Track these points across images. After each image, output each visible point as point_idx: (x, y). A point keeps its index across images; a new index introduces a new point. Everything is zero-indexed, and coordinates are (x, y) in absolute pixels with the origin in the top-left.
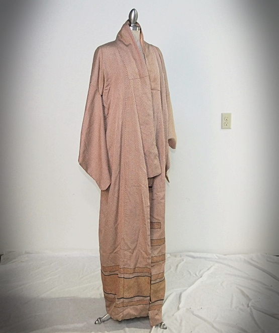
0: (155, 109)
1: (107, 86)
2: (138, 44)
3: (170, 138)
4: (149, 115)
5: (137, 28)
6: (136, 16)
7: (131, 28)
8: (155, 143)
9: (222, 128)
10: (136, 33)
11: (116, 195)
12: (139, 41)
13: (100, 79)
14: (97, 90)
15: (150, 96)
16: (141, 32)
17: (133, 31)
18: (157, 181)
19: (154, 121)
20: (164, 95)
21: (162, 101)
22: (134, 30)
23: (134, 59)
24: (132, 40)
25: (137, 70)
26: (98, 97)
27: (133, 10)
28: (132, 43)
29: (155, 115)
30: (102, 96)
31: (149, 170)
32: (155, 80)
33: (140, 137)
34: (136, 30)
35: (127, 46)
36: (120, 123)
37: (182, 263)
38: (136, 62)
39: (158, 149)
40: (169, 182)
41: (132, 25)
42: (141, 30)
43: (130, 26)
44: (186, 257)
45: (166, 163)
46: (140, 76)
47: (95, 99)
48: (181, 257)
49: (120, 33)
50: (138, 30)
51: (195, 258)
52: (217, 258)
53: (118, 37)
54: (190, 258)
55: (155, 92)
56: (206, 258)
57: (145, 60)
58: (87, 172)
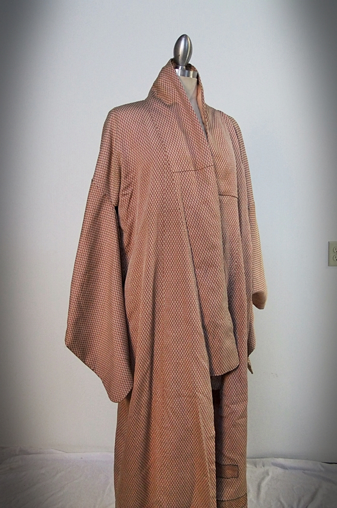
0: (228, 234)
1: (126, 188)
2: (193, 104)
3: (256, 291)
4: (214, 247)
5: (192, 72)
6: (188, 51)
7: (178, 71)
8: (226, 305)
9: (329, 266)
10: (189, 84)
11: (144, 412)
12: (194, 101)
13: (112, 174)
14: (106, 196)
15: (216, 207)
16: (198, 83)
17: (182, 78)
19: (225, 258)
20: (245, 207)
21: (240, 218)
22: (183, 75)
23: (184, 132)
24: (180, 94)
25: (188, 153)
26: (108, 214)
27: (180, 39)
28: (178, 101)
29: (227, 246)
30: (116, 208)
31: (214, 361)
32: (227, 175)
33: (195, 294)
34: (188, 76)
35: (169, 106)
36: (152, 263)
38: (187, 138)
39: (231, 315)
40: (252, 373)
41: (180, 67)
42: (198, 77)
43: (177, 68)
44: (273, 467)
45: (248, 340)
46: (195, 166)
47: (103, 213)
48: (264, 466)
49: (156, 85)
50: (193, 77)
51: (287, 469)
52: (322, 469)
53: (151, 92)
54: (278, 468)
55: (225, 199)
56: (304, 470)
57: (207, 134)
58: (84, 362)
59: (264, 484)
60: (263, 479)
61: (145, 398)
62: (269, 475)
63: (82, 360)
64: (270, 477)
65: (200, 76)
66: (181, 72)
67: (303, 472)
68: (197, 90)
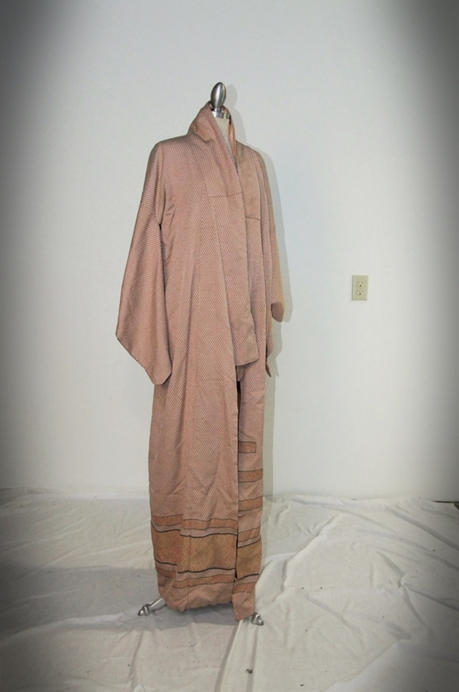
0: (251, 250)
1: (169, 209)
2: (226, 142)
3: (274, 301)
4: (240, 259)
5: (225, 114)
6: (223, 96)
7: (215, 113)
8: (248, 308)
9: (352, 299)
10: (222, 124)
11: (180, 394)
13: (157, 198)
14: (152, 214)
15: (243, 227)
16: (230, 122)
17: (218, 119)
18: (251, 371)
20: (266, 229)
21: (262, 237)
22: (218, 116)
23: (218, 164)
24: (216, 133)
25: (221, 182)
26: (154, 227)
27: (216, 87)
28: (214, 138)
30: (160, 225)
31: (239, 352)
32: (252, 201)
34: (223, 117)
35: (207, 142)
37: (286, 511)
38: (221, 170)
39: (253, 317)
40: (270, 376)
41: (216, 110)
42: (230, 118)
43: (213, 110)
45: (267, 338)
46: (227, 193)
47: (149, 229)
49: (195, 122)
50: (226, 118)
53: (191, 129)
55: (251, 221)
57: (237, 166)
58: (130, 354)
60: (282, 511)
61: (181, 382)
63: (128, 351)
65: (232, 117)
66: (217, 114)
68: (230, 129)
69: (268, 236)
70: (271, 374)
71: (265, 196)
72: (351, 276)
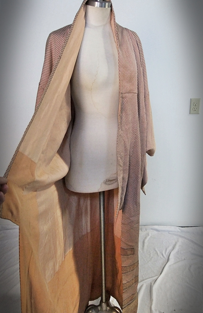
0: (131, 118)
3: (148, 149)
5: (107, 4)
9: (190, 114)
16: (111, 10)
34: (105, 7)
42: (111, 6)
44: (151, 230)
48: (146, 230)
50: (108, 7)
51: (159, 231)
52: (179, 231)
54: (155, 231)
55: (130, 95)
56: (169, 231)
59: (146, 241)
60: (146, 238)
62: (149, 235)
64: (149, 236)
66: (99, 5)
67: (169, 233)
68: (111, 16)
69: (143, 100)
70: (146, 194)
71: (141, 69)
72: (190, 99)
